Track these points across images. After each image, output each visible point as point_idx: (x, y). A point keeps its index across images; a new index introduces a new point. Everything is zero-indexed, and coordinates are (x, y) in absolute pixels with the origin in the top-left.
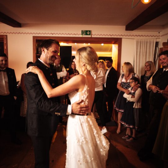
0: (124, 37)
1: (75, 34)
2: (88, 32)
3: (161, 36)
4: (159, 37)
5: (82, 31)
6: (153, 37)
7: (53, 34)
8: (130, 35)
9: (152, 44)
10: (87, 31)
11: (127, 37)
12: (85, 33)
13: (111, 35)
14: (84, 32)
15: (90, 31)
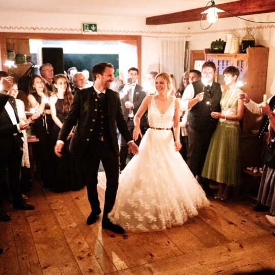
0: (145, 34)
1: (72, 30)
2: (93, 26)
3: (192, 34)
4: (190, 35)
5: (83, 24)
6: (182, 35)
7: (36, 28)
8: (153, 32)
9: (181, 45)
10: (90, 25)
11: (149, 34)
12: (88, 28)
13: (126, 32)
14: (87, 26)
15: (95, 25)
